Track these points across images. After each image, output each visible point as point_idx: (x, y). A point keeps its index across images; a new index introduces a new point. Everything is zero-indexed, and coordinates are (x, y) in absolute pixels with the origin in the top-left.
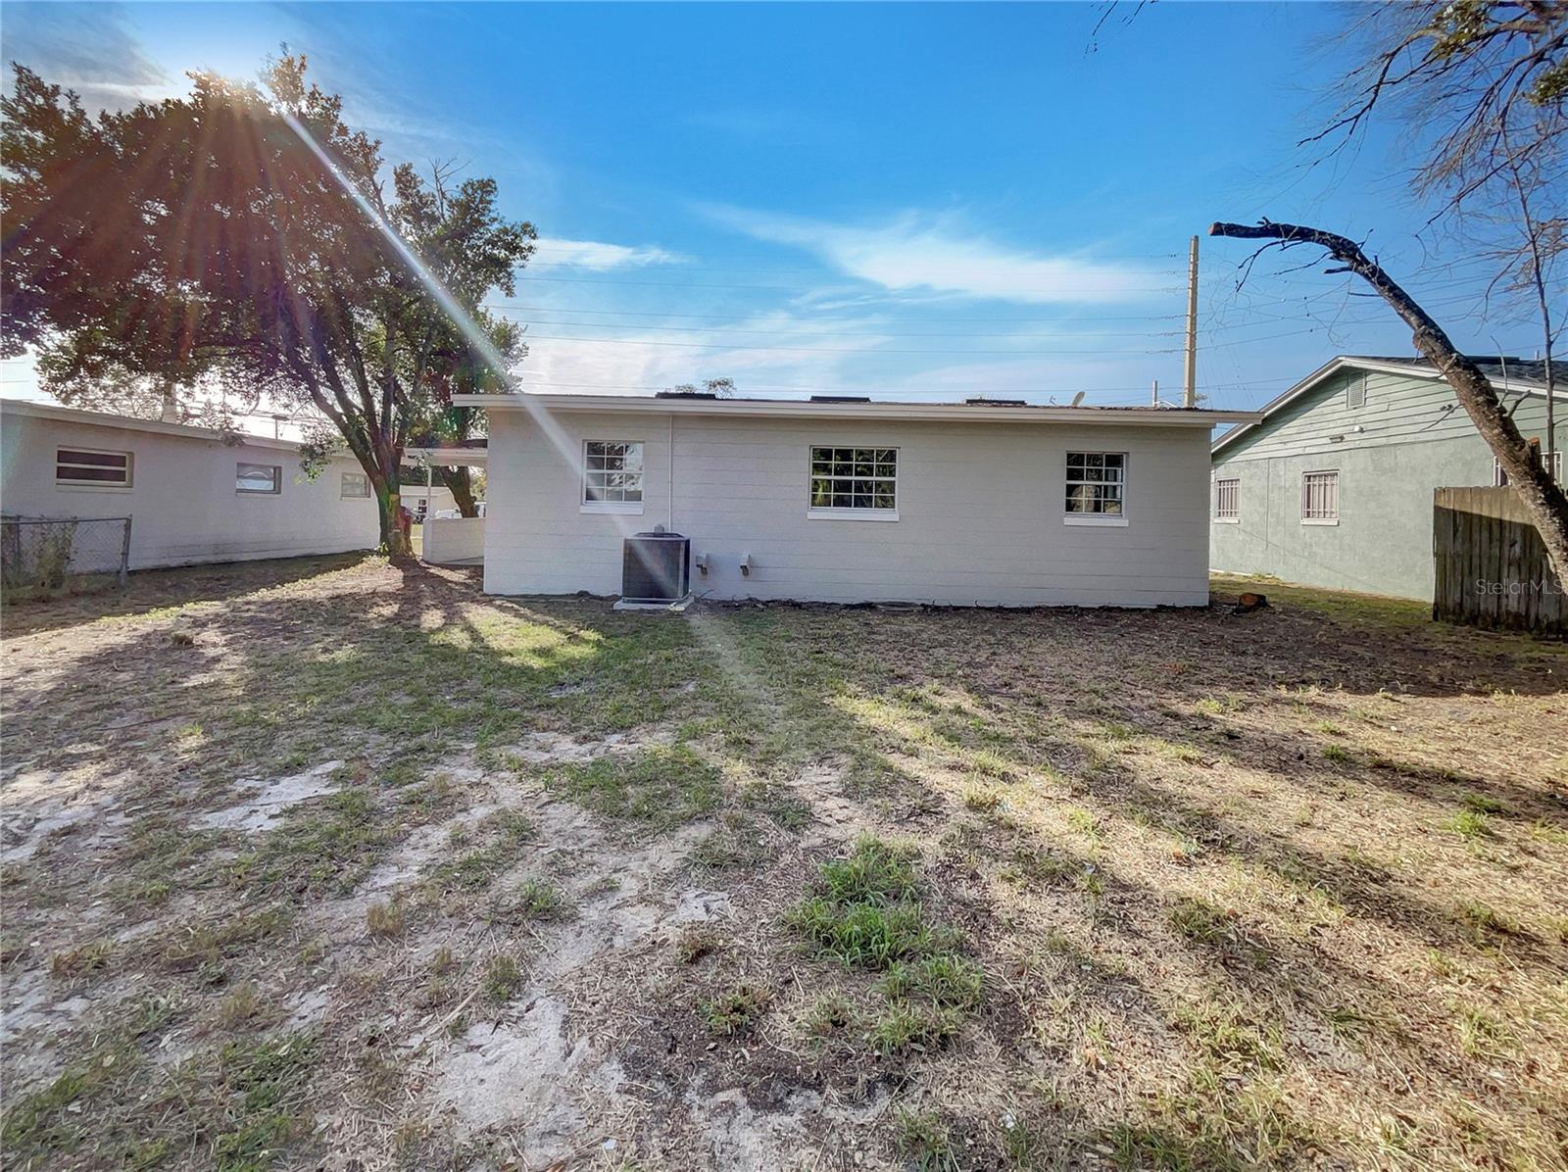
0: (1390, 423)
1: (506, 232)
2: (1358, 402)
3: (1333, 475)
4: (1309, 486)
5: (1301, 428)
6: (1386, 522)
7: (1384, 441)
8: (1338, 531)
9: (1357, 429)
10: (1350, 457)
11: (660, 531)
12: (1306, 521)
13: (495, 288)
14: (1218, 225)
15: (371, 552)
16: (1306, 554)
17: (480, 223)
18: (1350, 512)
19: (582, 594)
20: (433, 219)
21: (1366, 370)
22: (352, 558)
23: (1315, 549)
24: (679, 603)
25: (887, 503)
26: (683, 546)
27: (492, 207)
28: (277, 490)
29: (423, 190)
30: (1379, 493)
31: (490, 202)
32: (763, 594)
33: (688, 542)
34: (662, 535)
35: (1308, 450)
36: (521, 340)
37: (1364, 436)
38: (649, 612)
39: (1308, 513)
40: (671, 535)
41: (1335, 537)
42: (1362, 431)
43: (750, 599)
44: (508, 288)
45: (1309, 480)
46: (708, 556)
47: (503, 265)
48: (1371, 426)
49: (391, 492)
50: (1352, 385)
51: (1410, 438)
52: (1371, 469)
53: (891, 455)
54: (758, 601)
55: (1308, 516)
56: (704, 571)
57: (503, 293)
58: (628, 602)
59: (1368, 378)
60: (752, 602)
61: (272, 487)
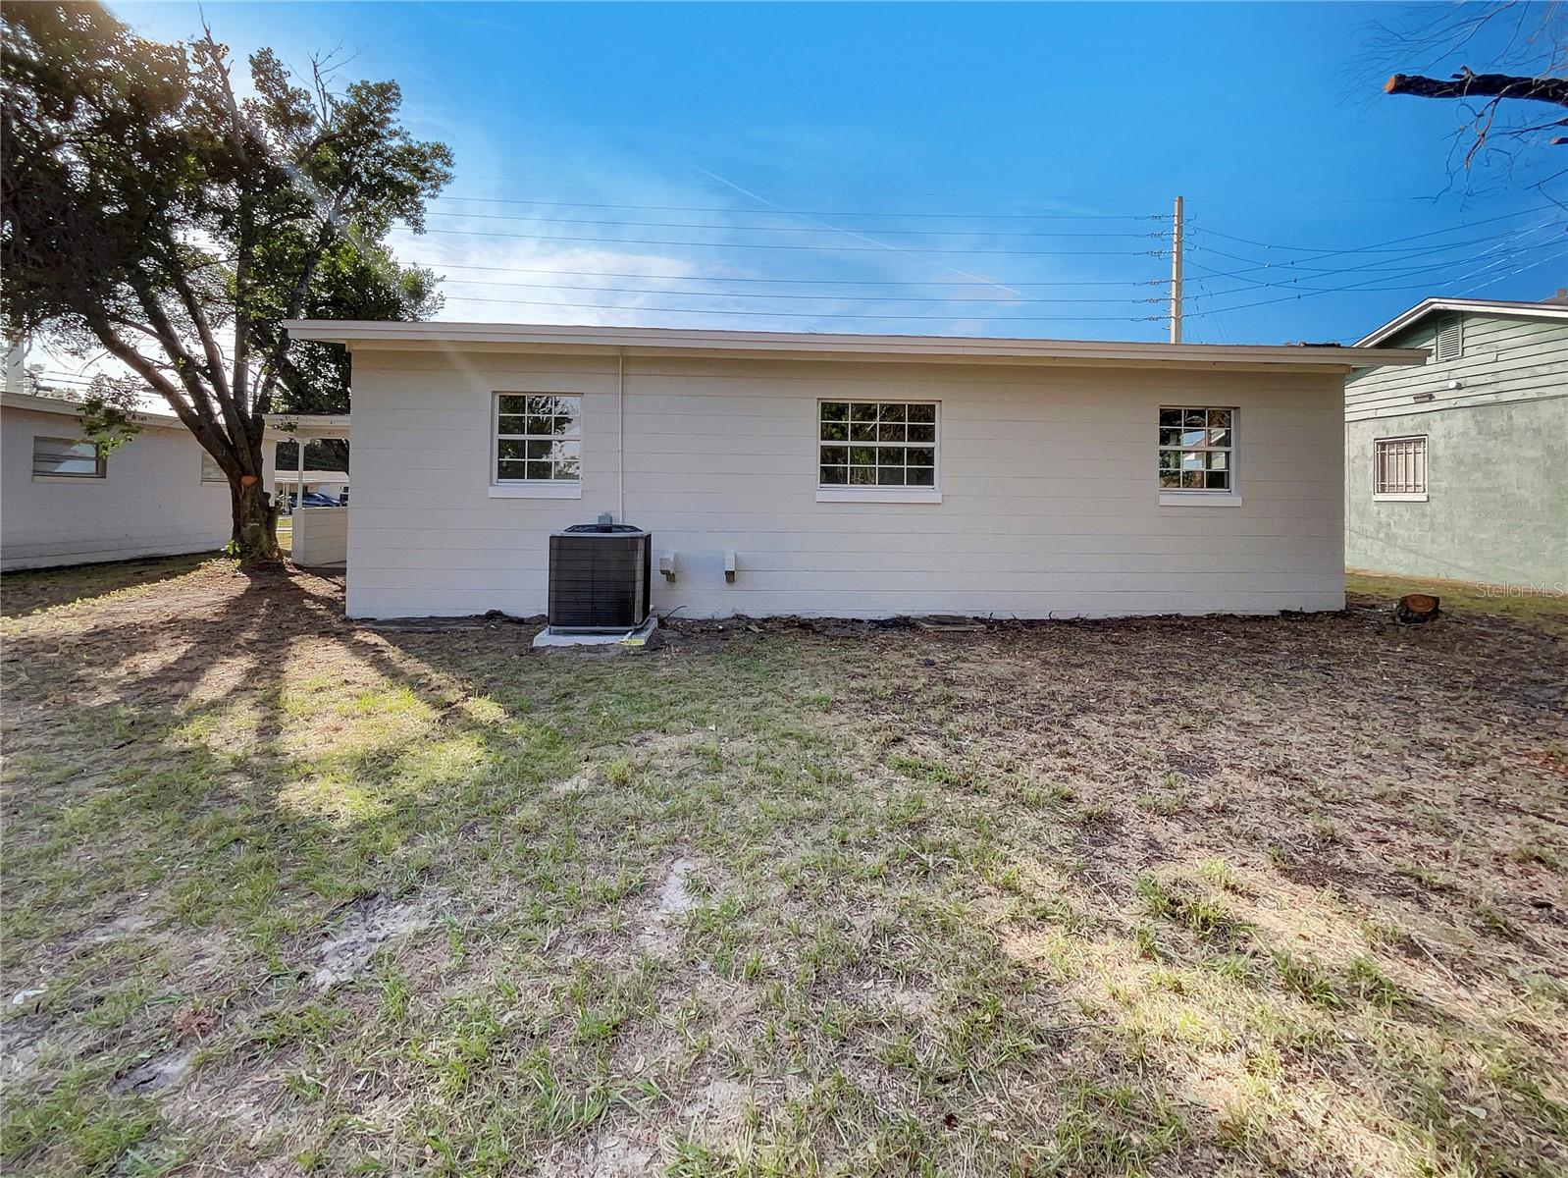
0: (1501, 376)
1: (411, 152)
2: (1454, 352)
3: (1418, 442)
4: (1383, 455)
5: (1372, 388)
6: (1499, 497)
7: (1492, 398)
8: (1428, 509)
9: (1452, 384)
10: (1442, 419)
11: (606, 522)
12: (1380, 497)
13: (398, 223)
14: (1401, 78)
15: (216, 554)
16: (1382, 535)
17: (373, 135)
18: (1444, 484)
19: (493, 615)
20: (305, 120)
21: (1462, 313)
22: (188, 562)
23: (1394, 530)
24: (637, 632)
25: (924, 477)
26: (641, 545)
27: (392, 116)
28: (101, 471)
29: (292, 83)
30: (1488, 461)
31: (389, 110)
32: (756, 611)
33: (647, 539)
34: (608, 529)
35: (1380, 413)
36: (436, 290)
37: (1462, 393)
38: (590, 649)
39: (1383, 486)
40: (622, 528)
41: (1424, 515)
42: (1459, 387)
43: (738, 617)
44: (416, 223)
45: (1383, 448)
46: (676, 556)
47: (406, 192)
48: (1471, 381)
49: (245, 473)
50: (1443, 333)
51: (1531, 394)
52: (1473, 433)
53: (925, 413)
54: (750, 620)
55: (1383, 491)
56: (671, 577)
57: (409, 230)
58: (556, 633)
59: (1466, 324)
60: (741, 622)
61: (94, 470)
